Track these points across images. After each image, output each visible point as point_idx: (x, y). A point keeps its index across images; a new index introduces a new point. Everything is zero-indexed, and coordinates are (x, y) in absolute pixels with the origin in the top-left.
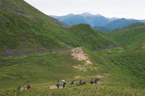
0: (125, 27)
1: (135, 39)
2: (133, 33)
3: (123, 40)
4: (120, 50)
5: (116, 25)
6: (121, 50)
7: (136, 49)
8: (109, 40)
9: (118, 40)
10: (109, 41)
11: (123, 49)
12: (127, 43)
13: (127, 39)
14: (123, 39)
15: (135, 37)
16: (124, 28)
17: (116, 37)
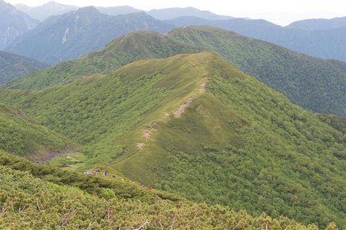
0: (95, 54)
1: (122, 111)
2: (118, 90)
3: (88, 117)
4: (71, 163)
5: (64, 40)
6: (76, 163)
7: (120, 155)
8: (33, 131)
9: (68, 121)
10: (33, 136)
11: (82, 157)
12: (99, 131)
13: (99, 112)
14: (85, 116)
15: (123, 103)
16: (91, 56)
17: (62, 108)
